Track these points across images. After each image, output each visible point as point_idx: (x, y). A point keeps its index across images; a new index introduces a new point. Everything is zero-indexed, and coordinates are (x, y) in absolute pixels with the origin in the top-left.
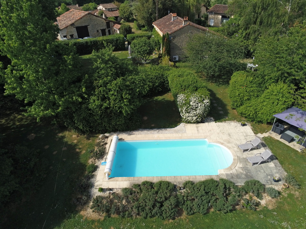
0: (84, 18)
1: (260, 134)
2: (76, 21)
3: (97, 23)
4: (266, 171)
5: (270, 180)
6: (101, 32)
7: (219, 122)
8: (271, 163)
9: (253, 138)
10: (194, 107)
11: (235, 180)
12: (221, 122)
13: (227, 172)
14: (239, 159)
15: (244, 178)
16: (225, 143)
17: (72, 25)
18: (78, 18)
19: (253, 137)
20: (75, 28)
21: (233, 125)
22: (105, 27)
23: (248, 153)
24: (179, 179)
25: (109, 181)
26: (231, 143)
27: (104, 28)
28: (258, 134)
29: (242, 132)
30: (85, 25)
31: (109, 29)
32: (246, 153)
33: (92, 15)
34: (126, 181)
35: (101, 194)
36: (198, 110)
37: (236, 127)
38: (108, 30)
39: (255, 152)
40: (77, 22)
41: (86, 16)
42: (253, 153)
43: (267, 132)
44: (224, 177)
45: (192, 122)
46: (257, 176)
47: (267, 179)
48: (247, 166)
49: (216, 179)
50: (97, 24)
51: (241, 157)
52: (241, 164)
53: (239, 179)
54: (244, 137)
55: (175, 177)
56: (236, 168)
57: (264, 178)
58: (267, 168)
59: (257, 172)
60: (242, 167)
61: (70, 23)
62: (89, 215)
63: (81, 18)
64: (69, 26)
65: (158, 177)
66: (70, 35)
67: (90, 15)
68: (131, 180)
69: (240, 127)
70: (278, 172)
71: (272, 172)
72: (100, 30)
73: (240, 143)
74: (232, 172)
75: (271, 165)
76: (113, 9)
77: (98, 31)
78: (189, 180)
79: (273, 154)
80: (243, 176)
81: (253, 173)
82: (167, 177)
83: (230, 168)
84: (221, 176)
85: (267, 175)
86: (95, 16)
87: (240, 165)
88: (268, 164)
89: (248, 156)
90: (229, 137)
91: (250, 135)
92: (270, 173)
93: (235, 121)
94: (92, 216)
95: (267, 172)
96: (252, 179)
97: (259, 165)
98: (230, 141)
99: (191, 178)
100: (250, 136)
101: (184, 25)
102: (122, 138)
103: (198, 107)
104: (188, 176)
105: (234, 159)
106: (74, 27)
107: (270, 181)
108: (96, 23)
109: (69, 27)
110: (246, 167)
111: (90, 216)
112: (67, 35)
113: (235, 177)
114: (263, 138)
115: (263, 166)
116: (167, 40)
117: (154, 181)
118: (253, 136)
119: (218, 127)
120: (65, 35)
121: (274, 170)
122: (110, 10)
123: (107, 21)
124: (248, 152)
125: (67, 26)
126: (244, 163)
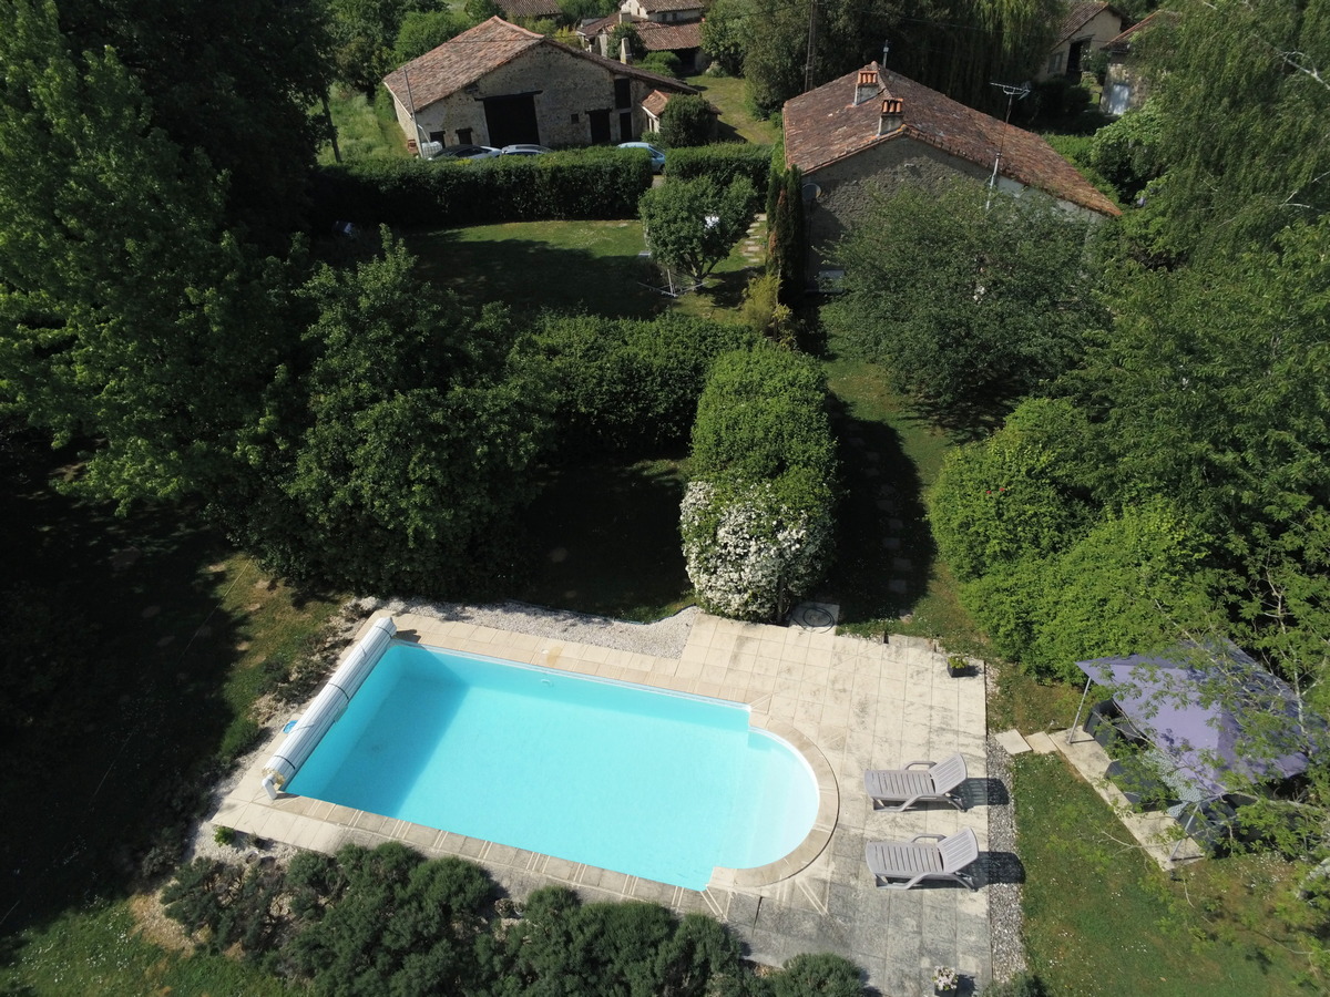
0: (521, 60)
1: (1015, 730)
2: (486, 74)
3: (576, 85)
4: (925, 930)
5: (921, 978)
6: (589, 123)
7: (854, 632)
8: (974, 895)
9: (967, 746)
10: (729, 552)
11: (763, 933)
12: (867, 636)
13: (746, 889)
14: (836, 838)
15: (804, 937)
16: (821, 744)
17: (471, 88)
18: (498, 62)
19: (970, 740)
20: (481, 103)
21: (910, 661)
22: (605, 100)
23: (894, 820)
24: (530, 868)
25: (274, 807)
26: (850, 751)
27: (602, 105)
28: (1005, 729)
29: (931, 708)
30: (525, 91)
31: (625, 111)
32: (890, 813)
33: (558, 50)
34: (330, 822)
35: (226, 853)
36: (747, 570)
37: (918, 673)
38: (618, 116)
39: (936, 820)
40: (491, 79)
41: (530, 53)
42: (921, 823)
43: (1061, 729)
44: (720, 913)
45: (730, 611)
46: (871, 941)
47: (907, 970)
48: (853, 883)
49: (680, 907)
50: (573, 86)
51: (853, 831)
52: (833, 866)
53: (784, 933)
54: (925, 732)
55: (519, 851)
56: (799, 879)
57: (896, 959)
58: (944, 915)
59: (882, 920)
60: (829, 879)
61: (463, 79)
62: (157, 921)
63: (509, 62)
64: (455, 92)
65: (458, 835)
66: (457, 132)
67: (549, 48)
68: (351, 826)
69: (937, 680)
70: (983, 949)
71: (951, 942)
72: (586, 113)
73: (889, 762)
74: (765, 894)
75: (975, 903)
76: (680, 15)
77: (575, 118)
78: (567, 882)
79: (1014, 850)
80: (809, 926)
81: (861, 921)
82: (489, 843)
83: (770, 874)
84: (709, 898)
85: (923, 950)
86: (567, 56)
87: (824, 868)
88: (960, 897)
89: (888, 831)
90: (853, 720)
91: (962, 729)
92: (943, 946)
93: (936, 642)
94: (165, 930)
95: (928, 936)
96: (840, 953)
97: (912, 888)
98: (848, 740)
99: (580, 873)
100: (957, 733)
101: (881, 134)
102: (415, 631)
103: (746, 554)
104: (574, 865)
105: (813, 835)
106: (476, 100)
107: (920, 984)
108: (569, 83)
109: (455, 99)
110: (848, 885)
111: (155, 930)
112: (444, 132)
113: (769, 923)
114: (1018, 755)
115: (926, 902)
116: (786, 198)
117: (433, 850)
118: (974, 737)
119: (835, 661)
120: (438, 129)
121: (969, 933)
122: (670, 18)
123: (618, 77)
124: (898, 814)
125: (447, 92)
126: (848, 860)
